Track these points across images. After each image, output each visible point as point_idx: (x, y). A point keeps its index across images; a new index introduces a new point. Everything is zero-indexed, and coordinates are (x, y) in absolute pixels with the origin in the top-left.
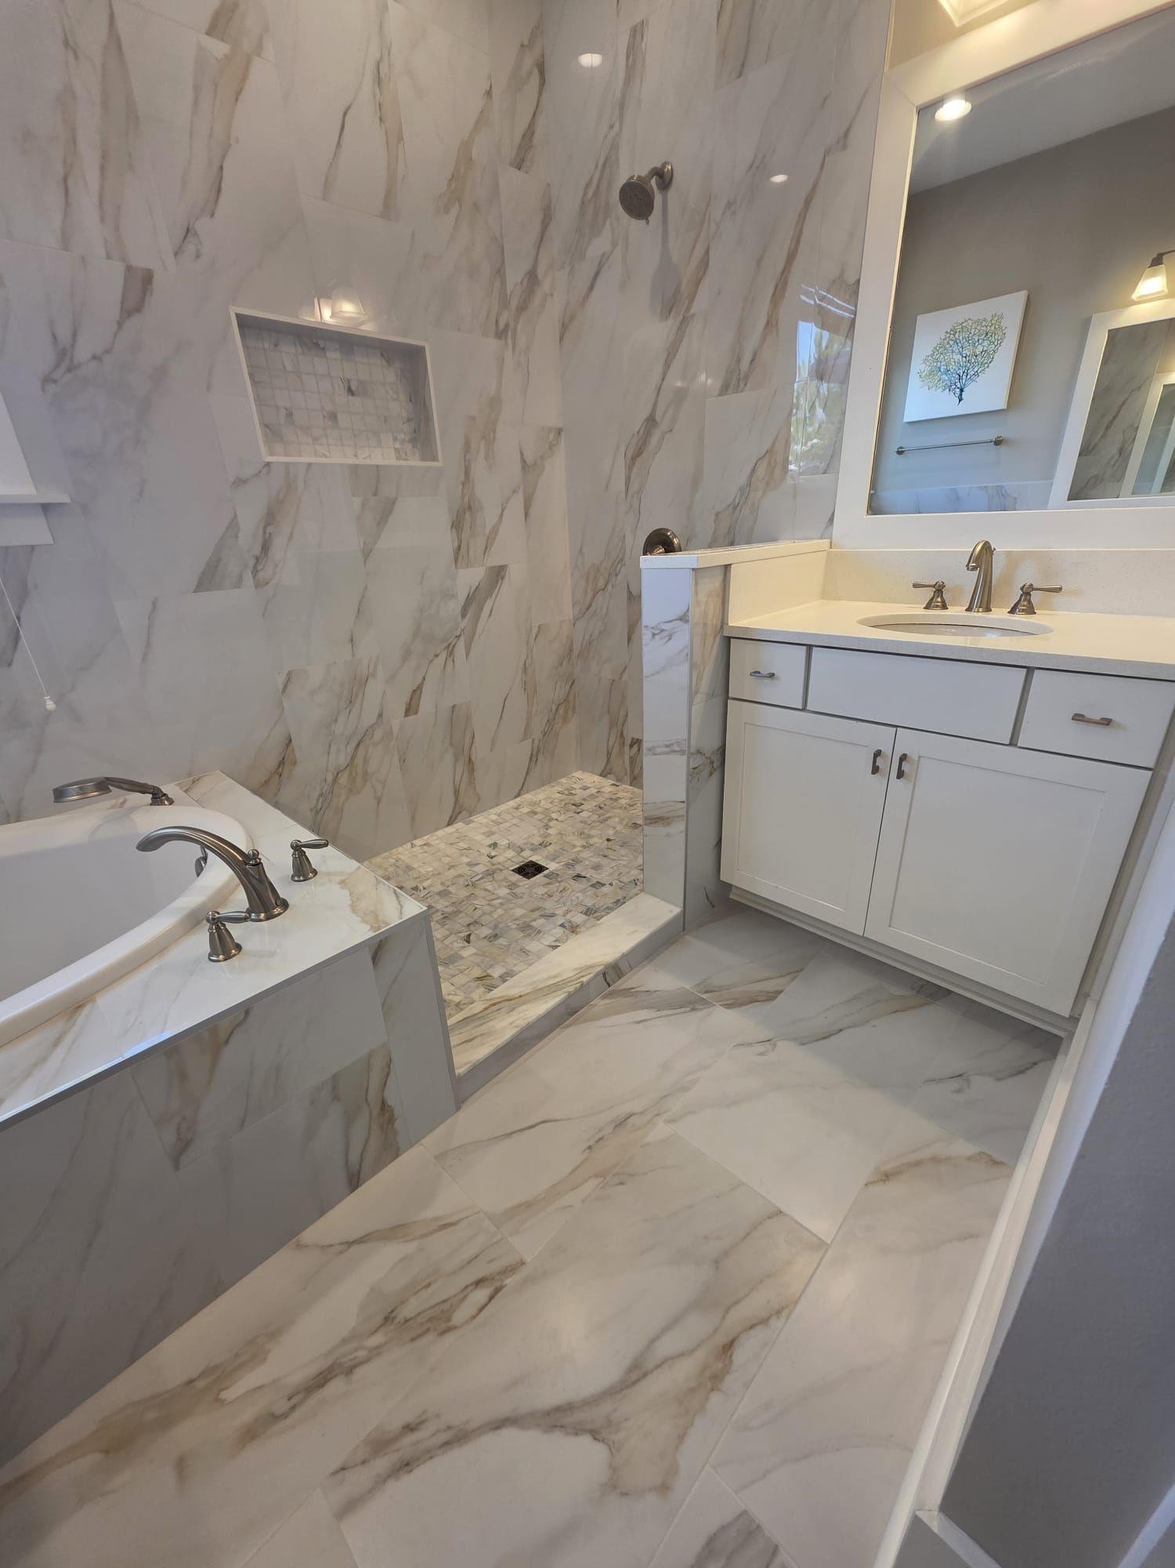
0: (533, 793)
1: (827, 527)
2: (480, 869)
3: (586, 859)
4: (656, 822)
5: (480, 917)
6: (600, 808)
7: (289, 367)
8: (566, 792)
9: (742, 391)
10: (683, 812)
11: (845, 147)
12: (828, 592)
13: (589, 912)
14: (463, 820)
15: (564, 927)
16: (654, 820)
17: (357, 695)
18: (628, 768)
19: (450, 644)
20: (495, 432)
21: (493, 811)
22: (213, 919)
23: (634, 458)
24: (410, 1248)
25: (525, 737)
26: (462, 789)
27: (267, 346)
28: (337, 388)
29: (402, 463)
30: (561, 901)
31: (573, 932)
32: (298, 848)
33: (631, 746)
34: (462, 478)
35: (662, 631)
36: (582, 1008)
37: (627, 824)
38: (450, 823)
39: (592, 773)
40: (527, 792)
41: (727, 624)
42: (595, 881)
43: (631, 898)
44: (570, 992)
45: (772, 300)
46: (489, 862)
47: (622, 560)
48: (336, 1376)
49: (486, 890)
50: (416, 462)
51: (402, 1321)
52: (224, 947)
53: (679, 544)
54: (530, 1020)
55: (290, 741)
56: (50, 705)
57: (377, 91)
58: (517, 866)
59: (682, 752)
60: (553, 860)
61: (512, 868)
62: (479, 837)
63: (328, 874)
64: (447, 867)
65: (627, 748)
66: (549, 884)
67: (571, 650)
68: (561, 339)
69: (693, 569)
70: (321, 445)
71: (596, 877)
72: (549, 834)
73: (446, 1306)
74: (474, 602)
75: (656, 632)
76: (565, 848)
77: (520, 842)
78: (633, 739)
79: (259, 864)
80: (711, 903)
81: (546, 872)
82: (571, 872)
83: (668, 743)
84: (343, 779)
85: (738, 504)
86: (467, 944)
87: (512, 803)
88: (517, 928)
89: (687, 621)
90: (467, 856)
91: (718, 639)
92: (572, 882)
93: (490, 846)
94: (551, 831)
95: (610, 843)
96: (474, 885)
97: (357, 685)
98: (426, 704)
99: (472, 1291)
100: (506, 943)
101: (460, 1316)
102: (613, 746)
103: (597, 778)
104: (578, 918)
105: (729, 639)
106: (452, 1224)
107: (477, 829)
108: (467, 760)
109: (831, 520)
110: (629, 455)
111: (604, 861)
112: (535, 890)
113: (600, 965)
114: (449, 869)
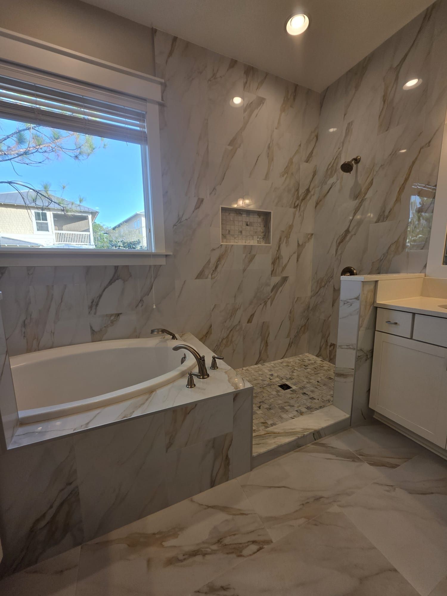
0: (288, 358)
1: (423, 269)
2: (266, 383)
3: (308, 387)
4: (340, 376)
5: (265, 400)
6: (315, 368)
7: (232, 219)
8: (301, 360)
9: (385, 222)
10: (353, 373)
11: (429, 146)
12: (424, 293)
13: (308, 408)
14: (261, 364)
15: (298, 412)
16: (339, 375)
17: (233, 314)
18: (328, 354)
19: (265, 301)
20: (290, 235)
21: (272, 362)
22: (190, 374)
23: (340, 243)
24: (229, 517)
25: (288, 336)
26: (262, 352)
27: (227, 214)
28: (243, 224)
29: (260, 244)
30: (297, 401)
31: (301, 414)
32: (214, 358)
33: (330, 346)
34: (277, 249)
35: (348, 302)
36: (303, 446)
37: (326, 377)
38: (256, 364)
39: (313, 355)
40: (286, 358)
41: (376, 302)
42: (311, 397)
43: (327, 406)
44: (299, 437)
45: (398, 192)
46: (269, 381)
47: (332, 277)
48: (199, 554)
49: (267, 391)
50: (263, 244)
51: (224, 544)
52: (191, 384)
53: (356, 272)
54: (282, 443)
55: (211, 326)
56: (154, 307)
57: (268, 150)
58: (280, 384)
59: (354, 349)
60: (294, 385)
61: (278, 385)
62: (266, 371)
63: (222, 369)
64: (254, 379)
65: (328, 347)
66: (292, 394)
67: (309, 307)
68: (316, 207)
69: (362, 281)
70: (236, 239)
71: (312, 395)
72: (293, 375)
73: (241, 546)
74: (276, 288)
75: (346, 302)
76: (300, 382)
77: (282, 376)
78: (331, 343)
79: (204, 360)
80: (364, 417)
81: (291, 389)
82: (301, 391)
83: (348, 344)
84: (224, 341)
85: (382, 259)
86: (259, 409)
87: (280, 361)
88: (279, 408)
89: (359, 300)
90: (261, 377)
91: (372, 307)
92: (302, 395)
93: (270, 375)
94: (294, 374)
95: (319, 383)
96: (263, 388)
97: (235, 310)
98: (255, 320)
99: (251, 544)
100: (274, 412)
101: (245, 552)
102: (323, 345)
103: (315, 357)
104: (304, 410)
105: (376, 308)
106: (245, 514)
107: (266, 368)
108: (266, 342)
109: (425, 266)
110: (338, 242)
111: (316, 390)
112: (286, 395)
113: (312, 430)
114: (255, 380)
